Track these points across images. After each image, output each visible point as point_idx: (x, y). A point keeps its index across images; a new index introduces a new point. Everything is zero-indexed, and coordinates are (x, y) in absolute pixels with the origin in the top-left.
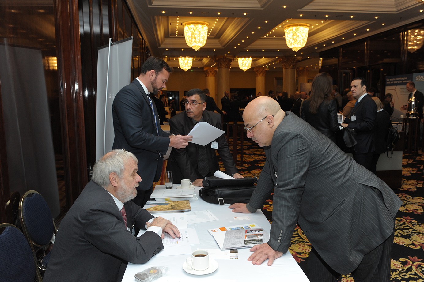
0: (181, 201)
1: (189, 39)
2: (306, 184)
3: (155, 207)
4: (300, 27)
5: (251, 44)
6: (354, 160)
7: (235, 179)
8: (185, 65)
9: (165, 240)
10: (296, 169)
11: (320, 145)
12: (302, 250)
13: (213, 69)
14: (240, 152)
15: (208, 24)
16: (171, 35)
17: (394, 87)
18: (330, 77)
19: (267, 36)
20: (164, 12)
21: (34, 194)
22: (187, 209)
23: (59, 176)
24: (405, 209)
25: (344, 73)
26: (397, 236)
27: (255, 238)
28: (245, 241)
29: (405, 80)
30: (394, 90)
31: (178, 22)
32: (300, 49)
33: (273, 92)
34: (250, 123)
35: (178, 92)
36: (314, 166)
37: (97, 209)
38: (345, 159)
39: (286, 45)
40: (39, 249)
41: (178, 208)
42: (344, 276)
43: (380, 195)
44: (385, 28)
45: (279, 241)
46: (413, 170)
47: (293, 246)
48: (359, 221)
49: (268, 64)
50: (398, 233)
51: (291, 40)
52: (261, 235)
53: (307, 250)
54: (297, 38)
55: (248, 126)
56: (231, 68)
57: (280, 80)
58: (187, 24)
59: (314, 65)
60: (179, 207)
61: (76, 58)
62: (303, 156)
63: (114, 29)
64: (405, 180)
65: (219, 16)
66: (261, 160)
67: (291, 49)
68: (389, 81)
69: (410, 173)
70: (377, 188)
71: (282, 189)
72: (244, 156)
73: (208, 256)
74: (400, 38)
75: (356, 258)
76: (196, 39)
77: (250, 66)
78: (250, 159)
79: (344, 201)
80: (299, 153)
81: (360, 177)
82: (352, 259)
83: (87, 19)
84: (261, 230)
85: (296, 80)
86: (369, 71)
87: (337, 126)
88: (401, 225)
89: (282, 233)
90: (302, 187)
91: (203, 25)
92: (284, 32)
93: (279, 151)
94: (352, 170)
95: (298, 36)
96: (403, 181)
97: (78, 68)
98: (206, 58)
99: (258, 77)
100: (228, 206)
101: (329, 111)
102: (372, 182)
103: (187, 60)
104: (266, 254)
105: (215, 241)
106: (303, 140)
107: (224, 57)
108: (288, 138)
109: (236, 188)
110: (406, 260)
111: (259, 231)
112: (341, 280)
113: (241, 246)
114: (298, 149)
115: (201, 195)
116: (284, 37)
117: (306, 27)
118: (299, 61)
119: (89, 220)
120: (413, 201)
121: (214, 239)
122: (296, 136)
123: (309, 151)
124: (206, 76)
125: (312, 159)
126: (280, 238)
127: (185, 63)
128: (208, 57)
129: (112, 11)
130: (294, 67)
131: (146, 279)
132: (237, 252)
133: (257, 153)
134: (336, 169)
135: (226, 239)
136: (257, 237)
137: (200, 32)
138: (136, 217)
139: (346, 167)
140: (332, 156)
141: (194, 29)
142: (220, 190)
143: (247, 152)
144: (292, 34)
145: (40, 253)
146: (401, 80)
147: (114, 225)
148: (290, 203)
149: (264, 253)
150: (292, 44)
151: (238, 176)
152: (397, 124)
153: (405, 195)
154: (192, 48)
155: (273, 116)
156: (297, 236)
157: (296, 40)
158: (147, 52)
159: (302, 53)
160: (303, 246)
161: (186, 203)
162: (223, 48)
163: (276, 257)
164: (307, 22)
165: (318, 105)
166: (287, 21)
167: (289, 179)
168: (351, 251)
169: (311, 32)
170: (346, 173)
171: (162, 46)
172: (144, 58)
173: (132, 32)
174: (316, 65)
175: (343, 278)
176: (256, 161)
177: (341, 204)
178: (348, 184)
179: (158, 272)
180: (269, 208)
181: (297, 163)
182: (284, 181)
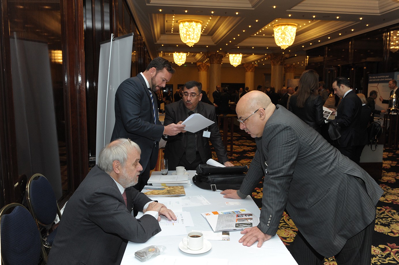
0: (176, 186)
1: (184, 36)
2: (294, 173)
3: (152, 192)
4: (288, 26)
5: (241, 41)
6: (339, 151)
7: (227, 167)
8: (179, 60)
9: (162, 222)
10: (286, 158)
11: (309, 137)
12: (288, 235)
13: (205, 64)
14: (230, 143)
15: (202, 22)
16: (167, 32)
17: (376, 85)
18: (317, 74)
19: (257, 35)
20: (161, 10)
21: (40, 177)
22: (182, 194)
23: (61, 162)
24: (385, 199)
25: (329, 70)
26: (377, 224)
27: (246, 222)
28: (236, 224)
29: (387, 78)
30: (376, 88)
31: (174, 19)
32: (288, 47)
33: (262, 87)
34: (243, 116)
35: (172, 85)
36: (302, 156)
37: (101, 192)
38: (331, 151)
39: (275, 43)
40: (43, 228)
41: (173, 193)
42: (326, 260)
43: (363, 184)
44: (369, 28)
45: (268, 225)
46: (392, 163)
47: (278, 231)
48: (343, 207)
49: (257, 60)
50: (378, 221)
51: (280, 38)
52: (251, 219)
53: (292, 235)
54: (286, 36)
55: (241, 119)
56: (222, 63)
57: (268, 76)
58: (182, 22)
59: (301, 63)
60: (175, 192)
61: (80, 52)
62: (292, 146)
63: (115, 25)
64: (385, 172)
65: (212, 14)
66: (249, 151)
67: (280, 47)
68: (371, 79)
69: (390, 166)
70: (360, 177)
71: (272, 176)
72: (234, 146)
73: (203, 237)
74: (383, 39)
75: (340, 243)
76: (191, 36)
77: (240, 62)
78: (239, 150)
79: (329, 189)
80: (288, 144)
81: (345, 167)
82: (336, 243)
83: (89, 16)
84: (251, 215)
85: (283, 77)
86: (353, 69)
87: (322, 120)
88: (381, 214)
89: (271, 218)
90: (291, 175)
91: (197, 23)
92: (274, 31)
93: (270, 142)
94: (337, 161)
95: (286, 34)
96: (383, 173)
97: (81, 61)
98: (199, 54)
99: (248, 73)
100: (220, 192)
101: (315, 106)
102: (356, 172)
103: (181, 56)
104: (256, 236)
105: (208, 224)
106: (292, 132)
107: (216, 54)
108: (278, 129)
109: (227, 176)
110: (385, 247)
111: (249, 215)
112: (324, 264)
113: (232, 228)
114: (288, 140)
115: (195, 181)
116: (273, 35)
117: (294, 26)
118: (287, 58)
119: (93, 202)
120: (393, 192)
121: (208, 222)
122: (286, 128)
123: (298, 142)
124: (199, 71)
125: (300, 150)
126: (269, 222)
127: (179, 58)
128: (201, 53)
129: (113, 9)
130: (282, 64)
131: (145, 256)
132: (228, 234)
133: (246, 144)
134: (323, 159)
135: (219, 222)
136: (248, 221)
137: (194, 29)
138: (135, 200)
139: (332, 158)
140: (319, 147)
141: (189, 26)
142: (212, 177)
143: (236, 142)
144: (280, 33)
145: (44, 232)
146: (383, 78)
147: (117, 207)
148: (279, 190)
149: (254, 235)
150: (280, 42)
151: (229, 164)
152: (379, 119)
153: (385, 186)
154: (187, 44)
155: (264, 109)
156: (283, 222)
157: (284, 38)
158: (143, 48)
159: (290, 51)
160: (289, 231)
161: (181, 188)
162: (215, 45)
163: (265, 239)
164: (295, 22)
165: (305, 100)
166: (277, 21)
167: (279, 167)
168: (335, 236)
169: (299, 31)
170: (332, 164)
171: (158, 42)
172: (141, 52)
173: (131, 28)
174: (303, 62)
175: (326, 262)
176: (245, 152)
177: (327, 192)
178: (333, 173)
179: (156, 251)
180: (257, 195)
181: (286, 152)
182: (274, 169)
